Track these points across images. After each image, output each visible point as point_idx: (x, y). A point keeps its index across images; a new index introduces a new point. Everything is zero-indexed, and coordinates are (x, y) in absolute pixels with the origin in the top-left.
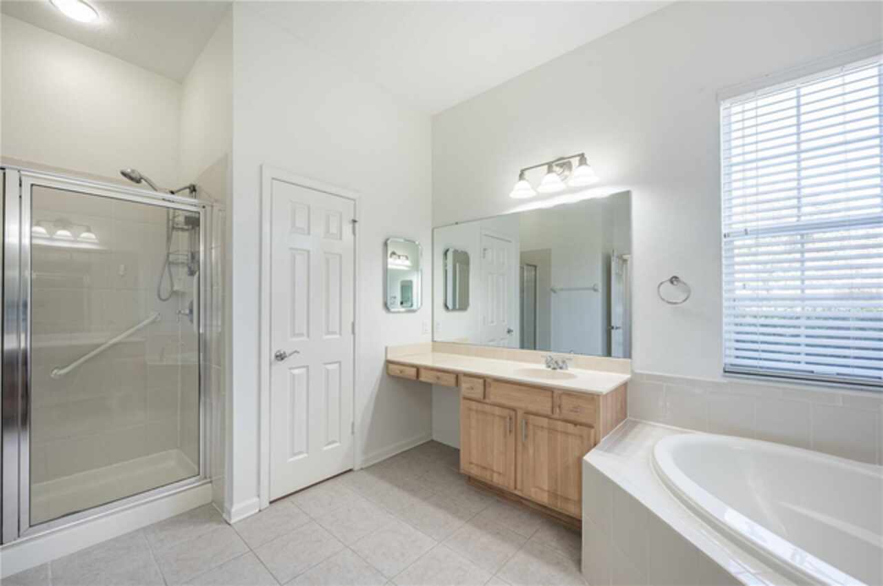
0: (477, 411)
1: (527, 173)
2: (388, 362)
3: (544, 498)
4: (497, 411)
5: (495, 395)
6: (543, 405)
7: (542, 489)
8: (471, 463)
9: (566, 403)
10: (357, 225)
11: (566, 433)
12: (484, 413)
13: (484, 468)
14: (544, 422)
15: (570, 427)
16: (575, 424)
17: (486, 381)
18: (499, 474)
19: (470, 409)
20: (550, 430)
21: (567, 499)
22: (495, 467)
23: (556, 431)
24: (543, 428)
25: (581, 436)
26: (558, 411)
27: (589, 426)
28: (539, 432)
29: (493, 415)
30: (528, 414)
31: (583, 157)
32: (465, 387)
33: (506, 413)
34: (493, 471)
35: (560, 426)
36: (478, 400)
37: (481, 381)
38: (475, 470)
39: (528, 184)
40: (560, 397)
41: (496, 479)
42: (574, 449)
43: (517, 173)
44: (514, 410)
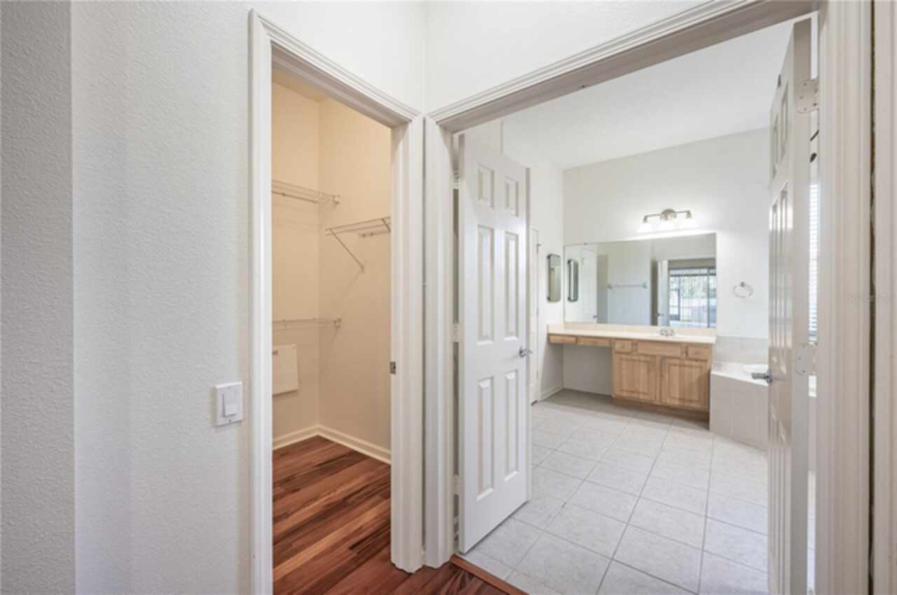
0: (627, 360)
1: (649, 219)
2: (549, 335)
3: (677, 403)
4: (642, 358)
5: (641, 349)
6: (677, 352)
7: (674, 398)
8: (622, 390)
9: (691, 350)
10: (540, 248)
11: (691, 366)
12: (634, 360)
13: (633, 392)
14: (677, 362)
15: (694, 363)
16: (697, 360)
17: (636, 342)
18: (644, 393)
19: (622, 359)
20: (680, 366)
21: (691, 401)
22: (641, 390)
23: (684, 366)
24: (675, 365)
25: (701, 367)
26: (684, 355)
27: (706, 361)
28: (672, 367)
29: (640, 361)
30: (664, 358)
31: (689, 213)
32: (618, 346)
33: (648, 359)
34: (639, 393)
35: (687, 363)
36: (627, 354)
37: (630, 342)
38: (625, 394)
39: (646, 224)
40: (687, 347)
41: (641, 397)
42: (696, 374)
43: (643, 218)
44: (654, 356)
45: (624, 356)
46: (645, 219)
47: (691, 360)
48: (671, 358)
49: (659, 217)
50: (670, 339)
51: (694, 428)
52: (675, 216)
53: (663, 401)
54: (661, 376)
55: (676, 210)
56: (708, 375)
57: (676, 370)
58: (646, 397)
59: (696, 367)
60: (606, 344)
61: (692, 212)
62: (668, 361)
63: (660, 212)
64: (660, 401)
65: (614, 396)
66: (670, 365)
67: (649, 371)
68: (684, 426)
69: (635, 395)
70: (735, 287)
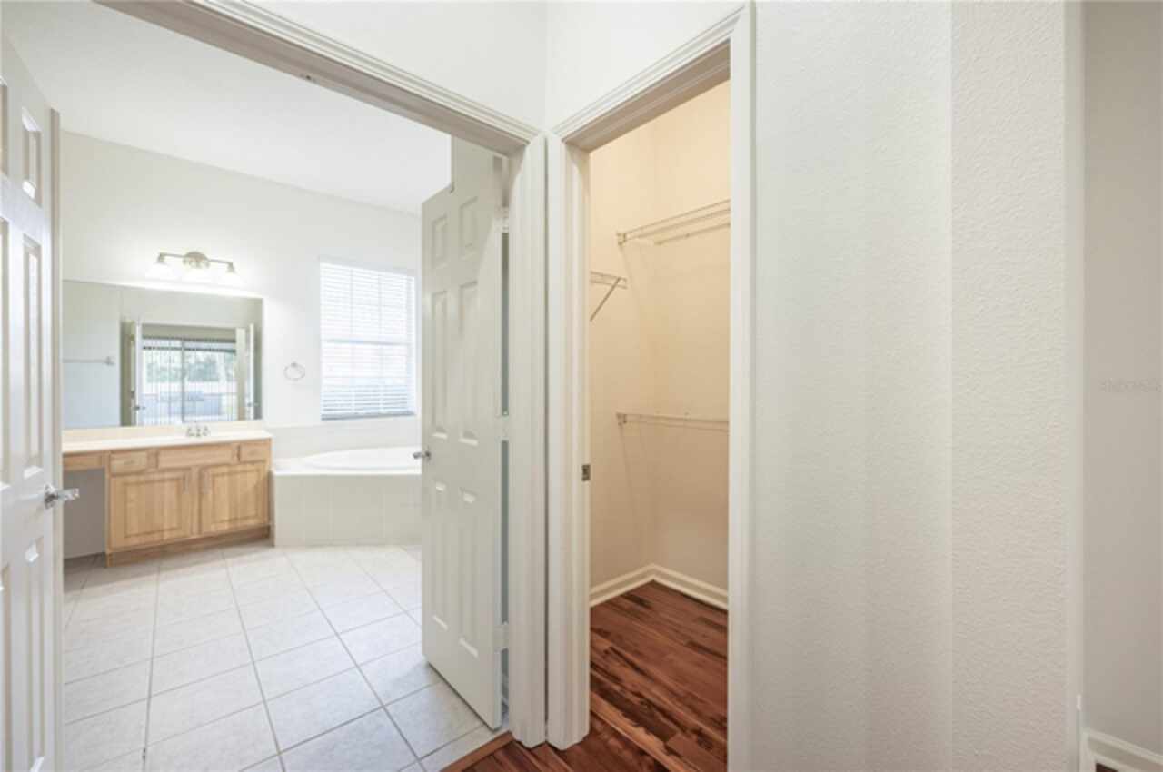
0: (138, 484)
1: (166, 259)
3: (225, 527)
4: (168, 475)
5: (165, 461)
6: (225, 456)
7: (222, 521)
8: (127, 536)
9: (244, 450)
11: (245, 472)
12: (151, 482)
13: (149, 533)
14: (225, 470)
15: (249, 467)
16: (252, 463)
17: (155, 452)
18: (171, 530)
19: (127, 485)
20: (230, 474)
21: (246, 518)
22: (166, 527)
23: (236, 473)
24: (223, 474)
25: (258, 471)
26: (236, 458)
27: (264, 461)
28: (219, 479)
29: (162, 481)
30: (204, 468)
31: (231, 265)
32: (118, 464)
33: (179, 474)
34: (162, 531)
35: (240, 468)
36: (139, 473)
37: (144, 454)
38: (134, 542)
39: (160, 267)
40: (239, 448)
41: (167, 536)
42: (251, 480)
43: (157, 255)
44: (188, 469)
45: (132, 479)
46: (161, 257)
47: (245, 463)
48: (217, 466)
49: (181, 259)
50: (203, 440)
51: (256, 552)
52: (208, 265)
53: (204, 530)
54: (201, 494)
55: (209, 256)
56: (269, 479)
57: (223, 482)
58: (174, 534)
59: (251, 471)
60: (93, 463)
61: (235, 265)
62: (211, 471)
63: (184, 253)
64: (200, 531)
65: (108, 552)
66: (214, 476)
67: (179, 493)
68: (240, 554)
69: (156, 537)
70: (286, 368)
